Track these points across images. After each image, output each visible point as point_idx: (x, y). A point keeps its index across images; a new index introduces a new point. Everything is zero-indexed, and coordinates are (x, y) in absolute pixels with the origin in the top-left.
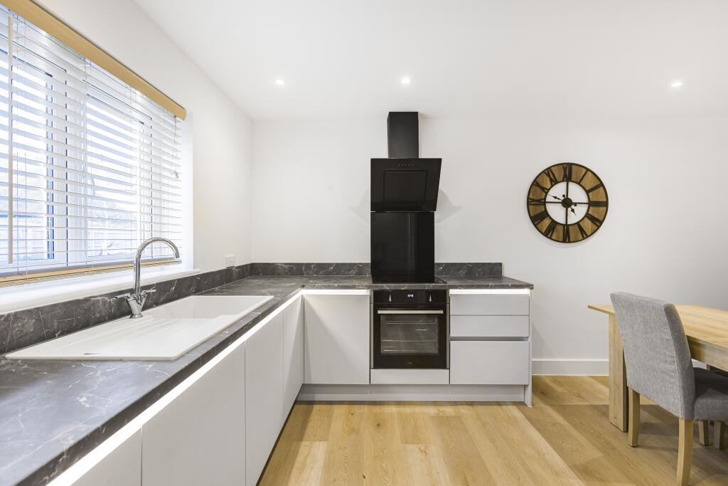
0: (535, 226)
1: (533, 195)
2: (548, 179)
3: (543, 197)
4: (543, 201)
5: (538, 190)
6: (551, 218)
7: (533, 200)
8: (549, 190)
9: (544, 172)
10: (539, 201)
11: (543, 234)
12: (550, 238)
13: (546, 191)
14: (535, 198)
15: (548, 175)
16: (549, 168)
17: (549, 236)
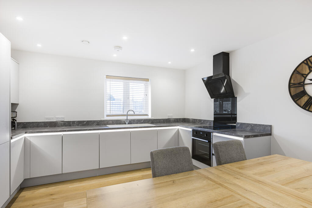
0: (295, 102)
1: (294, 81)
2: (307, 67)
3: (303, 81)
4: (302, 84)
5: (299, 76)
6: (309, 95)
7: (294, 84)
8: (307, 75)
9: (303, 62)
10: (299, 84)
11: (302, 107)
12: (308, 110)
13: (305, 76)
14: (296, 82)
15: (307, 64)
16: (308, 58)
17: (307, 108)
